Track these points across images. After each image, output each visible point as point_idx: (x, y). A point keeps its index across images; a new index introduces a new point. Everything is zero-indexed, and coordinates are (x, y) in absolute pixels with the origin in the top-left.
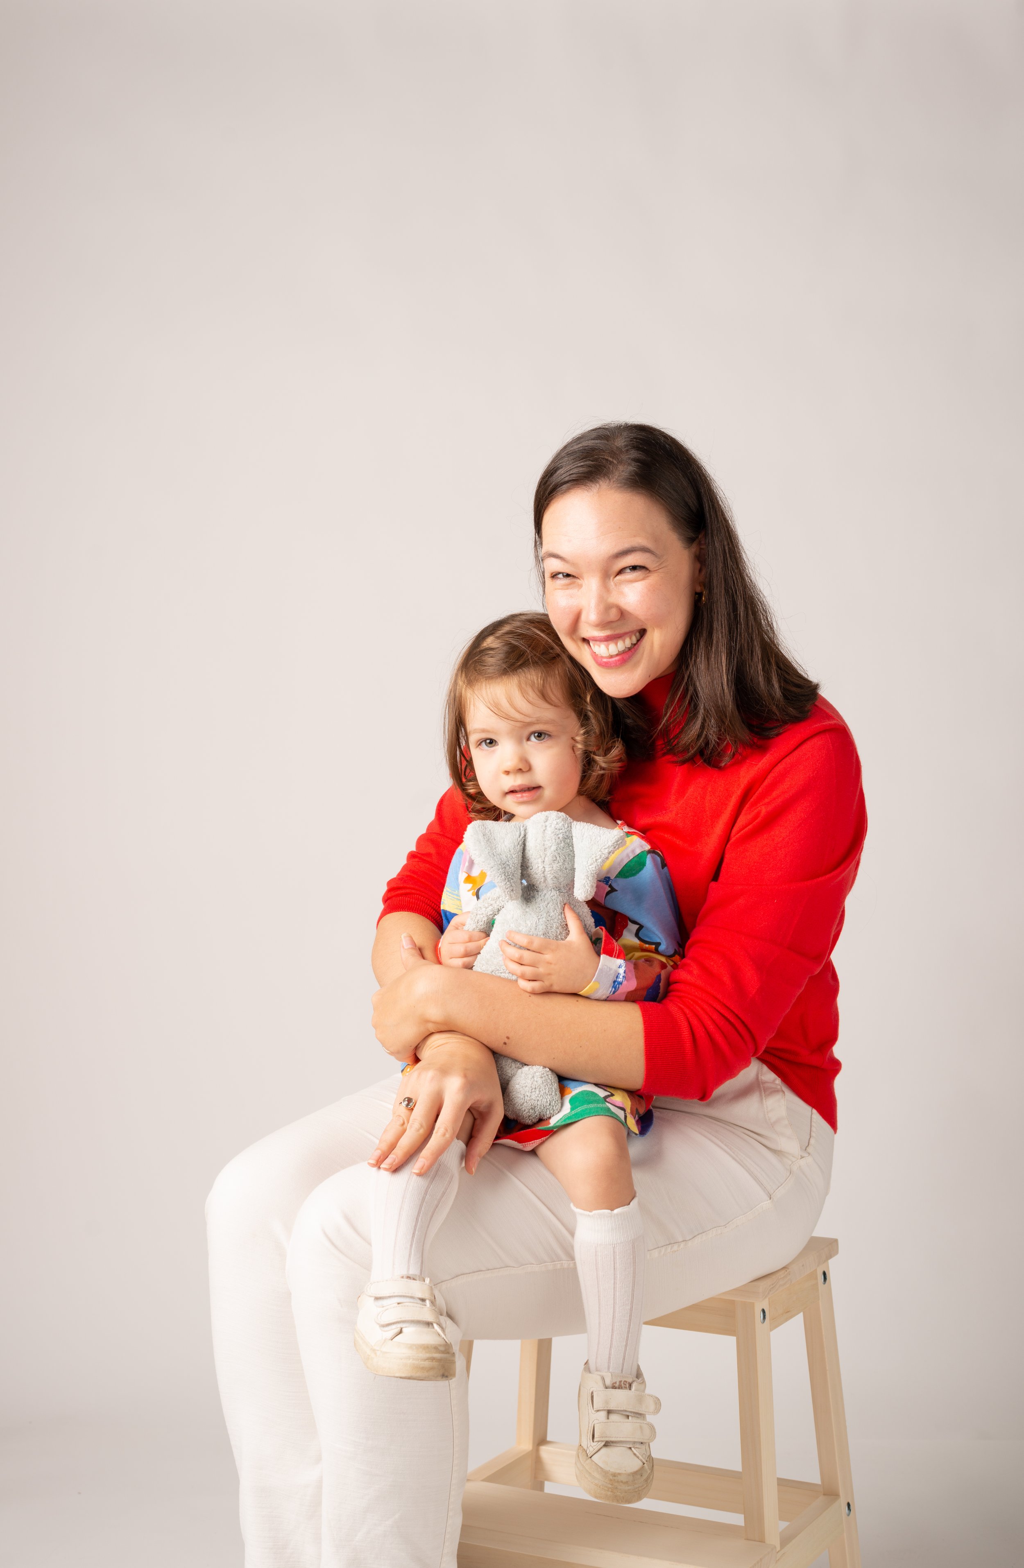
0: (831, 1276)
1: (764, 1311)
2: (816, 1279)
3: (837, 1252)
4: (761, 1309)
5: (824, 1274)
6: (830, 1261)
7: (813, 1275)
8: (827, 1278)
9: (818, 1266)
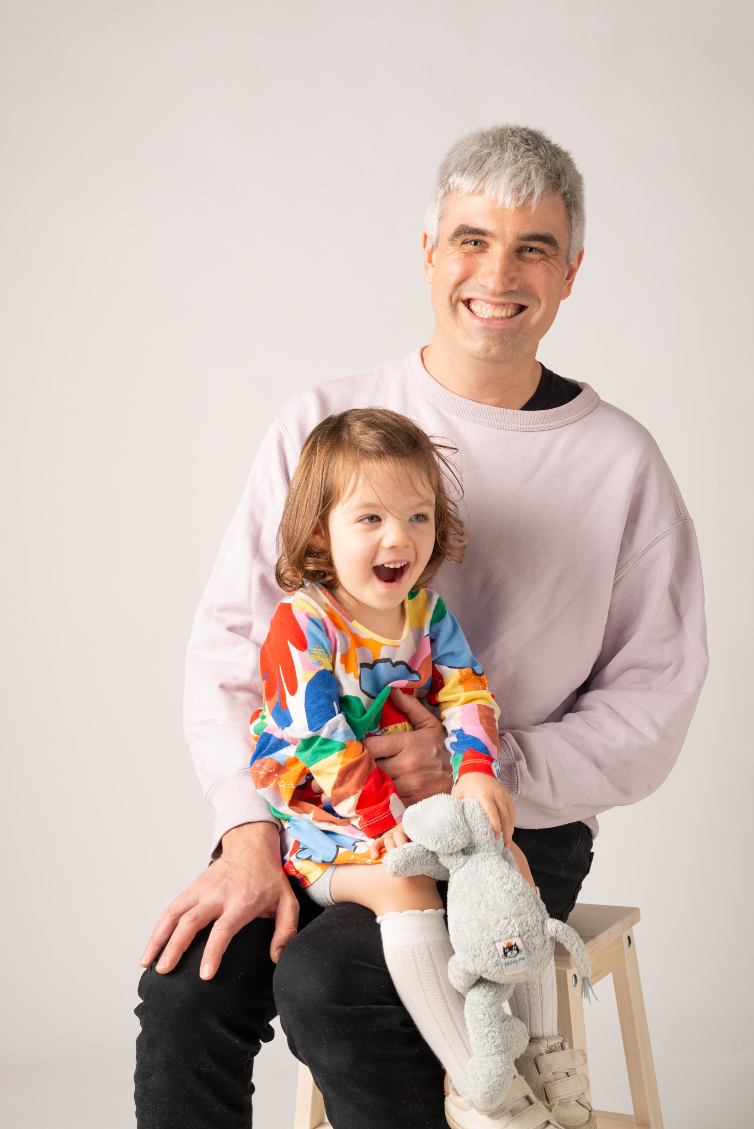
0: (635, 939)
1: (575, 976)
2: (622, 943)
3: (639, 919)
4: (573, 974)
5: (629, 938)
6: (634, 927)
7: (619, 941)
8: (632, 941)
9: (623, 933)
